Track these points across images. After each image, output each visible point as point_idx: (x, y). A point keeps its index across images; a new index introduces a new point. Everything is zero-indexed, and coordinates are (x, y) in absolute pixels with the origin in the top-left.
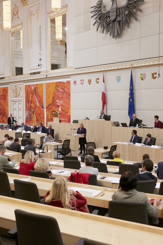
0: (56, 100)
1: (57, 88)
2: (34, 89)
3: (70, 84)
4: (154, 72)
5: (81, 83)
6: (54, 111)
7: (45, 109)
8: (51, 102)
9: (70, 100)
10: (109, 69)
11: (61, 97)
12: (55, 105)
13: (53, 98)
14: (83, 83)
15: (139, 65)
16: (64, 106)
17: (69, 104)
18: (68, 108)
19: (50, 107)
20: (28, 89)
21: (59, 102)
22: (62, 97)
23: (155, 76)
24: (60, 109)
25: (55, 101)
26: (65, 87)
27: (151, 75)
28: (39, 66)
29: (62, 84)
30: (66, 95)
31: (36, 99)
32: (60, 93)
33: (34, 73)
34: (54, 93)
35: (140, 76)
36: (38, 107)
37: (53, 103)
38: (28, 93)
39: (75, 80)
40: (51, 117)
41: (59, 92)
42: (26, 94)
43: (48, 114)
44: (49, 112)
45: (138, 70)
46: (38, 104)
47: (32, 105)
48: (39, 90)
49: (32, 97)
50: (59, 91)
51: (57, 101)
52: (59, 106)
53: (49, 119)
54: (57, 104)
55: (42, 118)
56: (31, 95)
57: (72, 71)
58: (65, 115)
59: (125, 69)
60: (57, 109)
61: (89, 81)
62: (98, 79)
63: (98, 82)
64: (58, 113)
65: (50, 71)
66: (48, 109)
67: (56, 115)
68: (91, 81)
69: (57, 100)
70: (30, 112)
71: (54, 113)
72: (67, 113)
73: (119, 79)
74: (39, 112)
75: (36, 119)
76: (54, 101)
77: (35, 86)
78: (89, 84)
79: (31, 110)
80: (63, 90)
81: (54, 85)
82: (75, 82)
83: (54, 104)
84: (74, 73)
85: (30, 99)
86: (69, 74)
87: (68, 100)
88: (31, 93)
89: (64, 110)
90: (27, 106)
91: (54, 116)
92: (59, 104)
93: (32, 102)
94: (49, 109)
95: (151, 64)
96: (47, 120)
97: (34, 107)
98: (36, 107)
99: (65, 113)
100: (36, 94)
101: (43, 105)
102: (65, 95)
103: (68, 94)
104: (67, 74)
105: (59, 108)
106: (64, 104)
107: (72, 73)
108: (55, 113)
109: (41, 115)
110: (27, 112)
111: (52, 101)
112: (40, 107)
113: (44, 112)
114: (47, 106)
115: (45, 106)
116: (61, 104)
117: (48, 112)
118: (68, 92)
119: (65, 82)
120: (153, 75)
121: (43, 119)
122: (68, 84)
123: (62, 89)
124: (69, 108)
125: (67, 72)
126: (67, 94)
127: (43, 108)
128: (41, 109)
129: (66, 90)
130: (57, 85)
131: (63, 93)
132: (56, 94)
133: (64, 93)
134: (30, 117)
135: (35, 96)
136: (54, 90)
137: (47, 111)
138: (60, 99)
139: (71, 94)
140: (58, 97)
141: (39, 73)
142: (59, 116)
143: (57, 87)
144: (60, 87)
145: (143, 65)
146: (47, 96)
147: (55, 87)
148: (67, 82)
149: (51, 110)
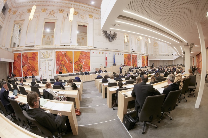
1: (82, 54)
2: (64, 54)
6: (80, 65)
7: (73, 64)
8: (78, 60)
9: (90, 59)
11: (84, 58)
13: (79, 58)
15: (115, 51)
16: (86, 62)
17: (89, 61)
19: (77, 63)
20: (59, 53)
24: (84, 63)
31: (66, 59)
33: (64, 46)
34: (80, 56)
38: (58, 55)
40: (78, 67)
42: (57, 56)
46: (67, 62)
47: (62, 62)
48: (69, 54)
49: (62, 58)
50: (83, 56)
51: (82, 60)
52: (83, 62)
56: (61, 57)
66: (75, 64)
68: (100, 53)
70: (60, 66)
74: (69, 66)
75: (66, 70)
76: (79, 60)
77: (65, 52)
79: (61, 65)
82: (93, 52)
85: (61, 59)
87: (88, 59)
88: (61, 56)
90: (58, 63)
92: (83, 61)
93: (62, 61)
95: (118, 51)
97: (64, 63)
98: (65, 63)
99: (87, 65)
100: (66, 56)
102: (86, 57)
103: (89, 57)
109: (70, 67)
110: (58, 66)
112: (69, 63)
115: (73, 62)
117: (75, 65)
121: (72, 69)
123: (85, 54)
124: (89, 63)
127: (72, 63)
129: (87, 55)
130: (82, 53)
131: (85, 56)
134: (60, 69)
135: (65, 57)
137: (74, 65)
138: (84, 59)
140: (82, 58)
141: (69, 46)
142: (83, 66)
146: (74, 57)
147: (81, 54)
148: (88, 52)
149: (78, 64)
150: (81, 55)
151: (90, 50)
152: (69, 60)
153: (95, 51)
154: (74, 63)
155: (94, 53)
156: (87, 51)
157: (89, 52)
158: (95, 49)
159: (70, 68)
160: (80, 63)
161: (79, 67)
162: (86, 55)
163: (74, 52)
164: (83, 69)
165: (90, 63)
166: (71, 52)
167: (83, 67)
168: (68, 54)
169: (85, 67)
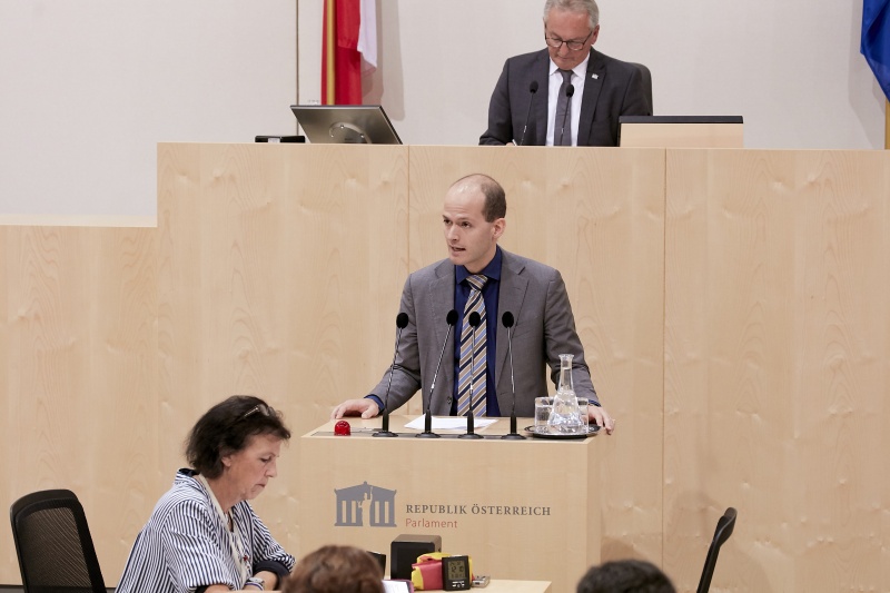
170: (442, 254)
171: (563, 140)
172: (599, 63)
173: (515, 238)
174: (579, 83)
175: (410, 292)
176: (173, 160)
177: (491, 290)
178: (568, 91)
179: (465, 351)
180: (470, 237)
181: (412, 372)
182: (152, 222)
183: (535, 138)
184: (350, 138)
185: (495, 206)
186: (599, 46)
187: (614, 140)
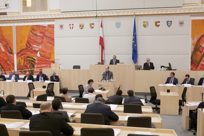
0: (32, 44)
3: (54, 27)
4: (157, 21)
5: (70, 27)
6: (29, 57)
7: (15, 55)
8: (25, 47)
9: (54, 45)
10: (108, 15)
12: (31, 51)
13: (28, 42)
14: (73, 27)
15: (142, 13)
16: (43, 52)
17: (52, 49)
18: (51, 54)
19: (22, 53)
21: (37, 47)
22: (42, 42)
23: (158, 24)
24: (38, 55)
25: (31, 46)
26: (45, 31)
27: (154, 23)
28: (6, 5)
29: (41, 28)
30: (47, 39)
32: (39, 37)
34: (29, 37)
35: (143, 24)
36: (3, 52)
37: (28, 48)
39: (61, 24)
40: (25, 63)
41: (36, 37)
43: (19, 60)
44: (22, 58)
45: (140, 18)
46: (3, 50)
50: (37, 35)
51: (34, 46)
52: (37, 52)
53: (21, 66)
54: (34, 49)
55: (10, 65)
57: (58, 15)
58: (46, 61)
59: (125, 16)
60: (33, 54)
61: (80, 26)
62: (93, 24)
63: (93, 28)
64: (36, 59)
65: (22, 13)
66: (20, 55)
67: (32, 61)
68: (83, 26)
69: (34, 44)
71: (29, 58)
72: (49, 58)
73: (118, 25)
74: (6, 58)
76: (28, 45)
78: (81, 29)
80: (43, 34)
81: (29, 29)
82: (61, 26)
83: (30, 49)
84: (61, 17)
86: (54, 17)
87: (50, 45)
89: (44, 56)
91: (30, 62)
92: (37, 49)
94: (22, 55)
95: (155, 13)
96: (19, 67)
99: (47, 58)
101: (12, 50)
102: (45, 39)
103: (51, 38)
104: (50, 17)
105: (37, 53)
106: (44, 49)
107: (58, 17)
108: (31, 59)
109: (8, 62)
111: (27, 45)
112: (7, 52)
113: (14, 58)
114: (18, 51)
115: (15, 51)
116: (40, 49)
117: (20, 58)
118: (49, 37)
119: (46, 26)
120: (156, 23)
121: (12, 66)
122: (50, 28)
123: (41, 33)
125: (51, 15)
126: (49, 39)
127: (12, 53)
128: (9, 54)
129: (46, 34)
130: (33, 28)
131: (43, 38)
132: (32, 38)
133: (45, 38)
136: (30, 34)
137: (17, 57)
138: (38, 44)
139: (55, 39)
140: (35, 42)
141: (5, 14)
142: (36, 62)
143: (34, 31)
144: (39, 31)
145: (146, 13)
146: (17, 40)
147: (31, 31)
148: (49, 26)
149: (25, 55)
150: (31, 34)
151: (52, 19)
152: (6, 47)
153: (65, 23)
154: (17, 54)
155: (64, 27)
156: (46, 24)
157: (52, 27)
158: (65, 16)
159: (8, 64)
160: (31, 54)
161: (27, 63)
162: (44, 33)
163: (16, 26)
164: (37, 68)
165: (54, 53)
166: (10, 28)
167: (38, 64)
168: (3, 34)
169: (41, 64)
170: (106, 71)
171: (114, 64)
172: (116, 60)
173: (110, 70)
174: (115, 61)
175: (104, 73)
176: (91, 66)
177: (108, 73)
178: (114, 61)
179: (107, 76)
180: (107, 70)
181: (104, 78)
182: (89, 69)
183: (112, 64)
184: (101, 64)
185: (108, 68)
186: (116, 59)
187: (116, 64)
